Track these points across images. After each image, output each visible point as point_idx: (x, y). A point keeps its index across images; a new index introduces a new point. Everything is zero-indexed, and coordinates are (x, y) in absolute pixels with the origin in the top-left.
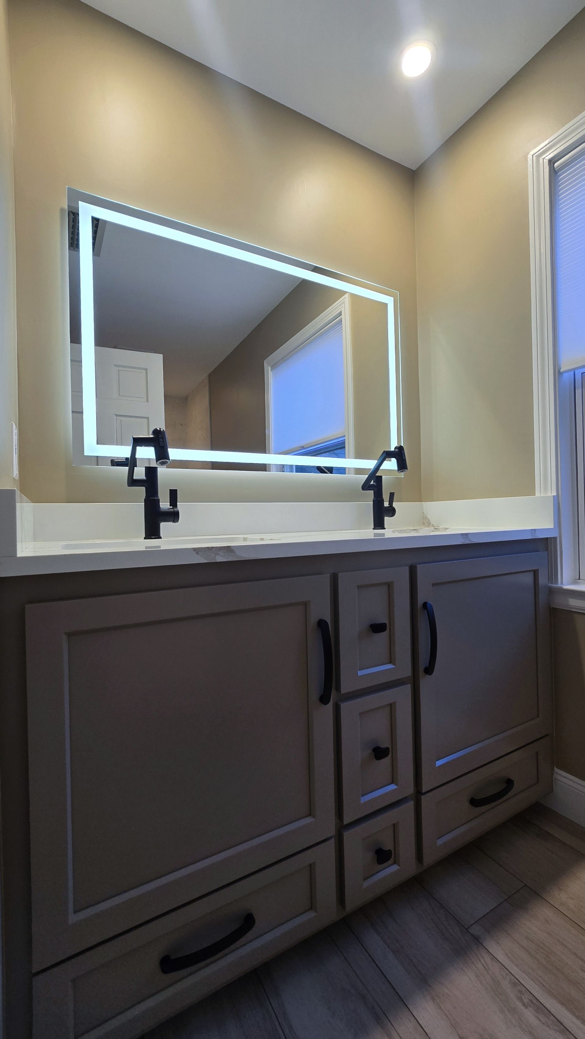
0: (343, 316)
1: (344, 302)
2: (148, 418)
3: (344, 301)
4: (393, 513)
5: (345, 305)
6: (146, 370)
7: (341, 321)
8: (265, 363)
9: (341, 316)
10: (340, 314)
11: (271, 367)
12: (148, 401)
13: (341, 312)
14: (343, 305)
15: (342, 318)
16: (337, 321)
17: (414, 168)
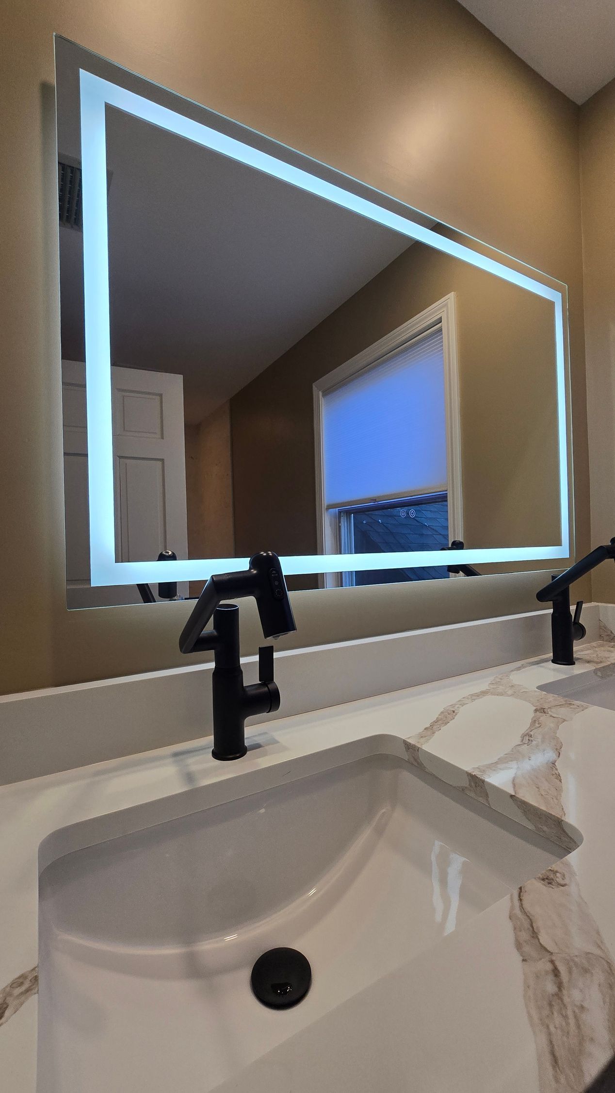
0: (444, 323)
1: (446, 305)
2: (162, 460)
3: (447, 303)
4: (583, 634)
5: (447, 310)
6: (161, 395)
7: (440, 330)
8: (314, 386)
9: (440, 324)
10: (440, 321)
11: (323, 392)
12: (162, 438)
13: (441, 318)
14: (445, 309)
15: (442, 327)
16: (435, 330)
17: (579, 102)
